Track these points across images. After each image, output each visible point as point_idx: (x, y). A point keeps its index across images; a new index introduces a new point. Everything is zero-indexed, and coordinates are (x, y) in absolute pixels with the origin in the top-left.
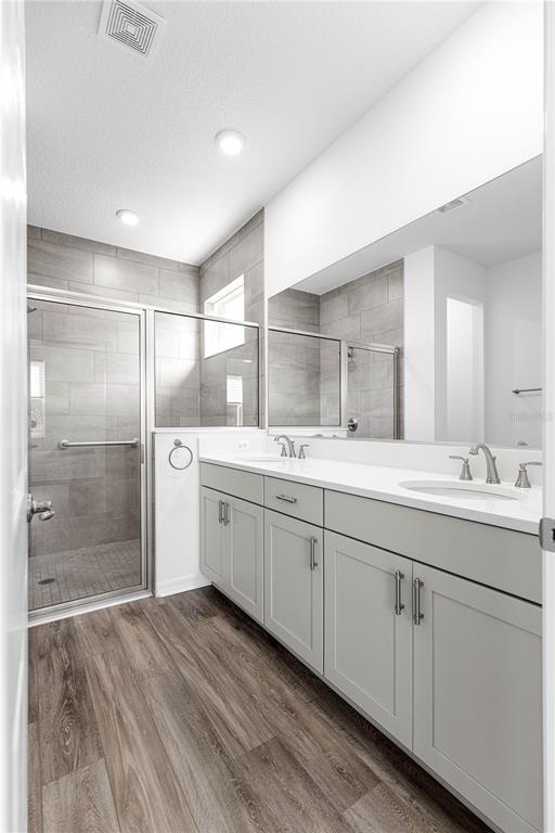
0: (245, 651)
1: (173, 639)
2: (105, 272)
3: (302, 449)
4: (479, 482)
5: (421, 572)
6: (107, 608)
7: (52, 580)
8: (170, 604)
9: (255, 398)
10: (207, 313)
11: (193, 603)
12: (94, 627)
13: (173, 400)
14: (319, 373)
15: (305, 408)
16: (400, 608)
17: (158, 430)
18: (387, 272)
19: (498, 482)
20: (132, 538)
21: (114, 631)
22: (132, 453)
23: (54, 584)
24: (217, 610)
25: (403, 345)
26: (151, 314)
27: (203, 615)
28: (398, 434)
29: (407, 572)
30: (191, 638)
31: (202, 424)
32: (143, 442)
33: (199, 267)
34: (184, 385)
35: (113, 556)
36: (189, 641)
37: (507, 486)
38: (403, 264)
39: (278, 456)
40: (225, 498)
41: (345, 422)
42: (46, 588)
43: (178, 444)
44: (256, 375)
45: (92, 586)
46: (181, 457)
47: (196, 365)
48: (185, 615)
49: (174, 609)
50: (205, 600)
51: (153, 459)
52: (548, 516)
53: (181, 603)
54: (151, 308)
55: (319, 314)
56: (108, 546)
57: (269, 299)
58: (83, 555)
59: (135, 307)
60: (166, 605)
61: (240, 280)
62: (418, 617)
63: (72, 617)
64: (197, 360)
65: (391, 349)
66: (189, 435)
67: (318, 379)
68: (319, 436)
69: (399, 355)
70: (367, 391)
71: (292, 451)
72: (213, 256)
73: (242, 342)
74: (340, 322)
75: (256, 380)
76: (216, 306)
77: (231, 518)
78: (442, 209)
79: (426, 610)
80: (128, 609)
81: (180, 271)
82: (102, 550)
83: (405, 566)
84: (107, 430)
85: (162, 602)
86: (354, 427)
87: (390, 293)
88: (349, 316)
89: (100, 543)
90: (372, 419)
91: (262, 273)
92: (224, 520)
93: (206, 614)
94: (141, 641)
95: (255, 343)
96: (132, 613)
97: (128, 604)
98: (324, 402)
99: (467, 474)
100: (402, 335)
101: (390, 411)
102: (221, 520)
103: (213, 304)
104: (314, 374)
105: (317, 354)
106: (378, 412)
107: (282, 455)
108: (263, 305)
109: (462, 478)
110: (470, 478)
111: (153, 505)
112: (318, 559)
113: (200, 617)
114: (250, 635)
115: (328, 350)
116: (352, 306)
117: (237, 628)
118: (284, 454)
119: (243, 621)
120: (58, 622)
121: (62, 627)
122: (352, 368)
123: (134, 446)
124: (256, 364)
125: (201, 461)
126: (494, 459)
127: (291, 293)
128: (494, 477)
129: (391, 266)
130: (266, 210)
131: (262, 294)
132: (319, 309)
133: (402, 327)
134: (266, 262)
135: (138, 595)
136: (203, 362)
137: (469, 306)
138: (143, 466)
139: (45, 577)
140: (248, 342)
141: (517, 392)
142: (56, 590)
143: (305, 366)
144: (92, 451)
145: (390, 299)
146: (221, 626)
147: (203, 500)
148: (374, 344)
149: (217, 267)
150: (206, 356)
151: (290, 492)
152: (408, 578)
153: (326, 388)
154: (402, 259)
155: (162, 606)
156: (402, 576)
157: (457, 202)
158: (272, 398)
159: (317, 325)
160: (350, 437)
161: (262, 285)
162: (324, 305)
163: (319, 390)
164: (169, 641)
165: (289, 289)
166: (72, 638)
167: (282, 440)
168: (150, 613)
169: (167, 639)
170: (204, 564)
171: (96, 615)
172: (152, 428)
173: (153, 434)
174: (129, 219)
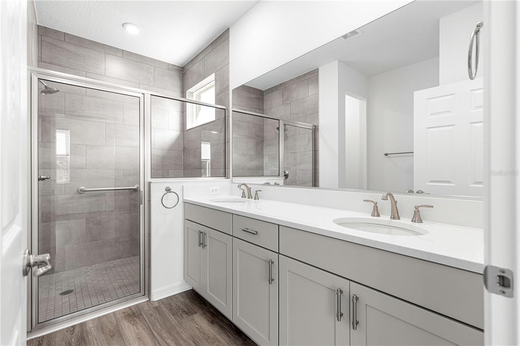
0: (219, 341)
1: (165, 335)
2: (114, 68)
3: (256, 194)
4: (385, 218)
5: (356, 289)
6: (113, 312)
7: (70, 292)
8: (162, 306)
9: (223, 157)
10: (188, 98)
11: (179, 304)
12: (102, 329)
13: (164, 158)
14: (263, 141)
15: (254, 163)
16: (340, 315)
17: (153, 180)
18: (308, 77)
19: (399, 219)
20: (135, 255)
21: (119, 331)
22: (134, 195)
23: (72, 295)
24: (196, 308)
25: (318, 123)
26: (148, 97)
27: (187, 314)
28: (315, 183)
29: (345, 289)
30: (178, 333)
31: (185, 176)
32: (142, 189)
33: (183, 67)
34: (172, 148)
35: (119, 269)
36: (176, 335)
37: (405, 221)
38: (318, 72)
39: (240, 197)
40: (203, 229)
41: (282, 174)
42: (66, 298)
43: (168, 190)
44: (223, 142)
45: (102, 295)
46: (171, 199)
47: (180, 135)
48: (174, 315)
49: (164, 309)
50: (187, 301)
51: (149, 201)
52: (493, 264)
53: (170, 304)
54: (148, 93)
55: (263, 103)
56: (116, 262)
57: (233, 90)
58: (96, 270)
59: (137, 92)
60: (159, 306)
61: (212, 77)
62: (355, 324)
63: (85, 322)
64: (181, 131)
65: (310, 126)
66: (176, 183)
67: (263, 144)
68: (268, 184)
69: (315, 130)
70: (294, 153)
71: (249, 194)
72: (193, 60)
73: (214, 119)
74: (277, 108)
75: (223, 145)
76: (194, 94)
77: (208, 242)
78: (345, 37)
79: (361, 317)
80: (130, 312)
81: (169, 69)
82: (112, 265)
83: (343, 284)
84: (115, 179)
85: (156, 305)
86: (286, 176)
87: (310, 90)
88: (283, 104)
89: (109, 260)
90: (298, 171)
91: (228, 73)
92: (202, 244)
93: (189, 313)
94: (139, 339)
95: (222, 120)
96: (133, 315)
97: (130, 308)
98: (266, 160)
99: (376, 212)
100: (317, 117)
101: (310, 166)
102: (200, 244)
103: (193, 93)
104: (260, 141)
105: (261, 128)
106: (302, 167)
107: (242, 197)
108: (228, 94)
109: (373, 215)
110: (379, 216)
111: (149, 234)
112: (275, 276)
113: (185, 316)
114: (221, 327)
115: (270, 126)
116: (285, 98)
117: (212, 322)
118: (244, 196)
119: (216, 316)
120: (74, 327)
121: (77, 330)
122: (286, 138)
123: (135, 190)
124: (223, 134)
125: (185, 203)
126: (396, 202)
127: (245, 88)
128: (396, 215)
129: (310, 73)
130: (230, 30)
131: (228, 86)
132: (263, 99)
133: (318, 112)
134: (230, 65)
135: (138, 300)
136: (185, 133)
137: (358, 100)
138: (142, 206)
139: (65, 289)
140: (217, 119)
141: (386, 155)
142: (73, 300)
143: (254, 136)
144: (103, 195)
145: (310, 94)
146: (201, 321)
147: (186, 231)
148: (300, 123)
149: (195, 68)
150: (188, 128)
151: (252, 227)
152: (346, 293)
153: (268, 151)
154: (318, 69)
155: (156, 308)
156: (341, 292)
157: (354, 33)
158: (234, 158)
159: (262, 110)
160: (286, 184)
161: (228, 80)
162: (266, 97)
163: (263, 151)
164: (161, 337)
165: (243, 85)
166: (84, 340)
167: (243, 187)
168: (147, 315)
169: (159, 335)
170: (187, 275)
171: (105, 319)
172: (149, 179)
173: (150, 183)
174: (132, 30)
